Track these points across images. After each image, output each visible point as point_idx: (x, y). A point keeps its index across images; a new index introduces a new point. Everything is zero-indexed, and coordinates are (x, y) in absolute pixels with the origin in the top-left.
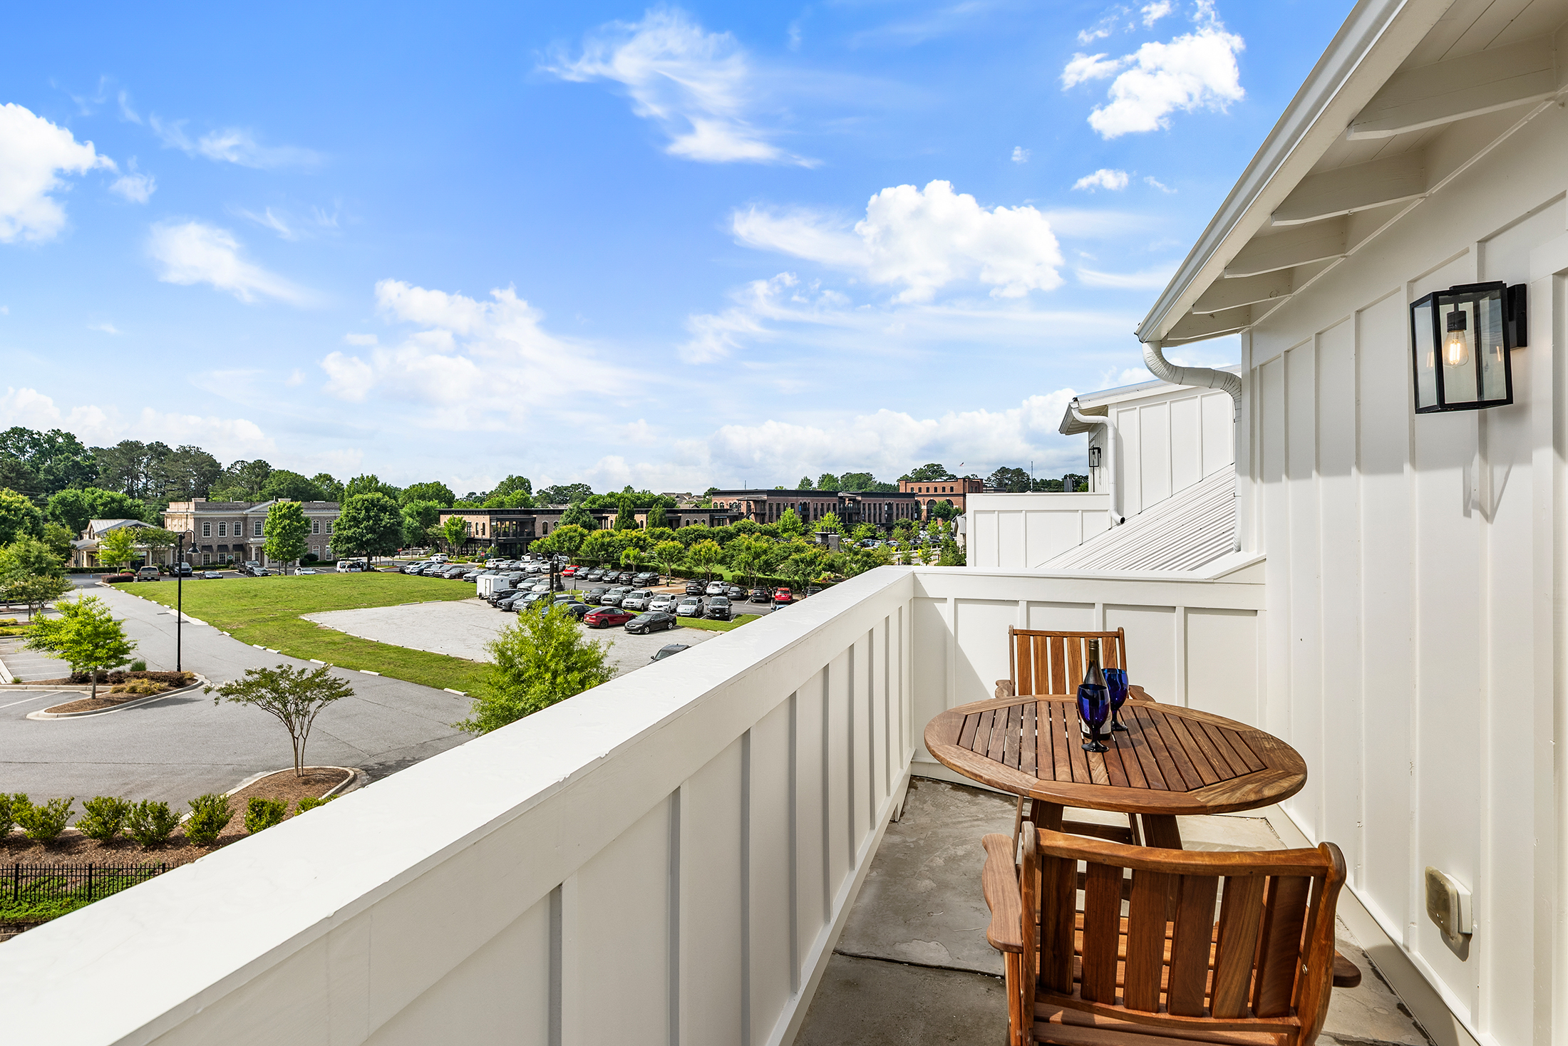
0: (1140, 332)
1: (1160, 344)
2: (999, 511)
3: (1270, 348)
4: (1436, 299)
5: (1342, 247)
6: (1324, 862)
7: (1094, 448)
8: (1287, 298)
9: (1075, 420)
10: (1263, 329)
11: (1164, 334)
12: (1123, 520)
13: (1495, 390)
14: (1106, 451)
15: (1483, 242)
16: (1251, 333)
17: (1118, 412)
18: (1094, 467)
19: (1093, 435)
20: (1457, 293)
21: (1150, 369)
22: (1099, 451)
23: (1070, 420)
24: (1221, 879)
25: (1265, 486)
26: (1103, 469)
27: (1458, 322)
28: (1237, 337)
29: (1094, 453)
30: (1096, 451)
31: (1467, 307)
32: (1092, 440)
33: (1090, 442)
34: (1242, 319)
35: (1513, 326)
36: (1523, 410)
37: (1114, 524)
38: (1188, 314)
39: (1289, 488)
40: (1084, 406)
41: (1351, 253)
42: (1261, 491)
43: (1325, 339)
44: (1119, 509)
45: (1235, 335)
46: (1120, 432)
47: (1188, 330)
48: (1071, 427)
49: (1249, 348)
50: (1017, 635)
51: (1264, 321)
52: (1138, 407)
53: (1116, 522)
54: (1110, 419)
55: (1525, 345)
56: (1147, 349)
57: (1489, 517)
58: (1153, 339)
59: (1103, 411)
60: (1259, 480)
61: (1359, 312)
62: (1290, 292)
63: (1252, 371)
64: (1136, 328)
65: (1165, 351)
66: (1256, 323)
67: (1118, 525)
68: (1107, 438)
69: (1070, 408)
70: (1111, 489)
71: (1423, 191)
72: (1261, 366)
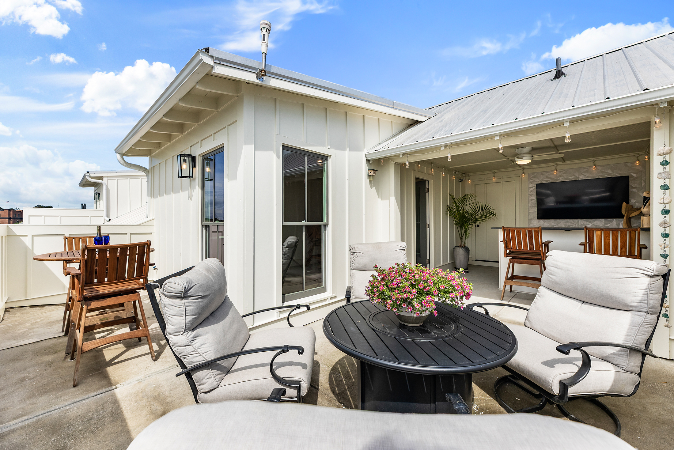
0: (116, 149)
1: (123, 155)
2: (44, 216)
3: (156, 162)
4: (181, 155)
5: (170, 140)
6: (147, 243)
7: (96, 193)
8: (159, 150)
9: (87, 181)
10: (154, 157)
11: (124, 152)
12: (110, 220)
13: (191, 176)
14: (102, 194)
15: (191, 147)
16: (151, 157)
17: (108, 180)
18: (96, 200)
19: (96, 188)
20: (185, 155)
21: (119, 162)
22: (99, 194)
23: (85, 181)
24: (129, 248)
25: (154, 199)
26: (101, 201)
27: (185, 161)
28: (148, 157)
29: (96, 195)
30: (98, 194)
31: (187, 159)
32: (96, 190)
33: (94, 191)
34: (148, 153)
35: (193, 163)
36: (195, 179)
37: (106, 221)
38: (131, 148)
39: (160, 199)
40: (92, 175)
41: (172, 142)
42: (154, 200)
43: (167, 161)
44: (108, 216)
45: (147, 157)
46: (109, 187)
47: (131, 152)
48: (85, 184)
49: (151, 161)
50: (67, 238)
51: (154, 155)
52: (117, 179)
53: (107, 221)
54: (105, 181)
55: (195, 167)
56: (118, 156)
57: (191, 200)
58: (120, 153)
59: (101, 178)
60: (153, 198)
61: (173, 156)
62: (160, 148)
63: (151, 168)
64: (115, 148)
65: (125, 157)
66: (152, 155)
67: (108, 222)
68: (103, 189)
69: (85, 175)
70: (104, 208)
71: (183, 133)
72: (154, 167)
